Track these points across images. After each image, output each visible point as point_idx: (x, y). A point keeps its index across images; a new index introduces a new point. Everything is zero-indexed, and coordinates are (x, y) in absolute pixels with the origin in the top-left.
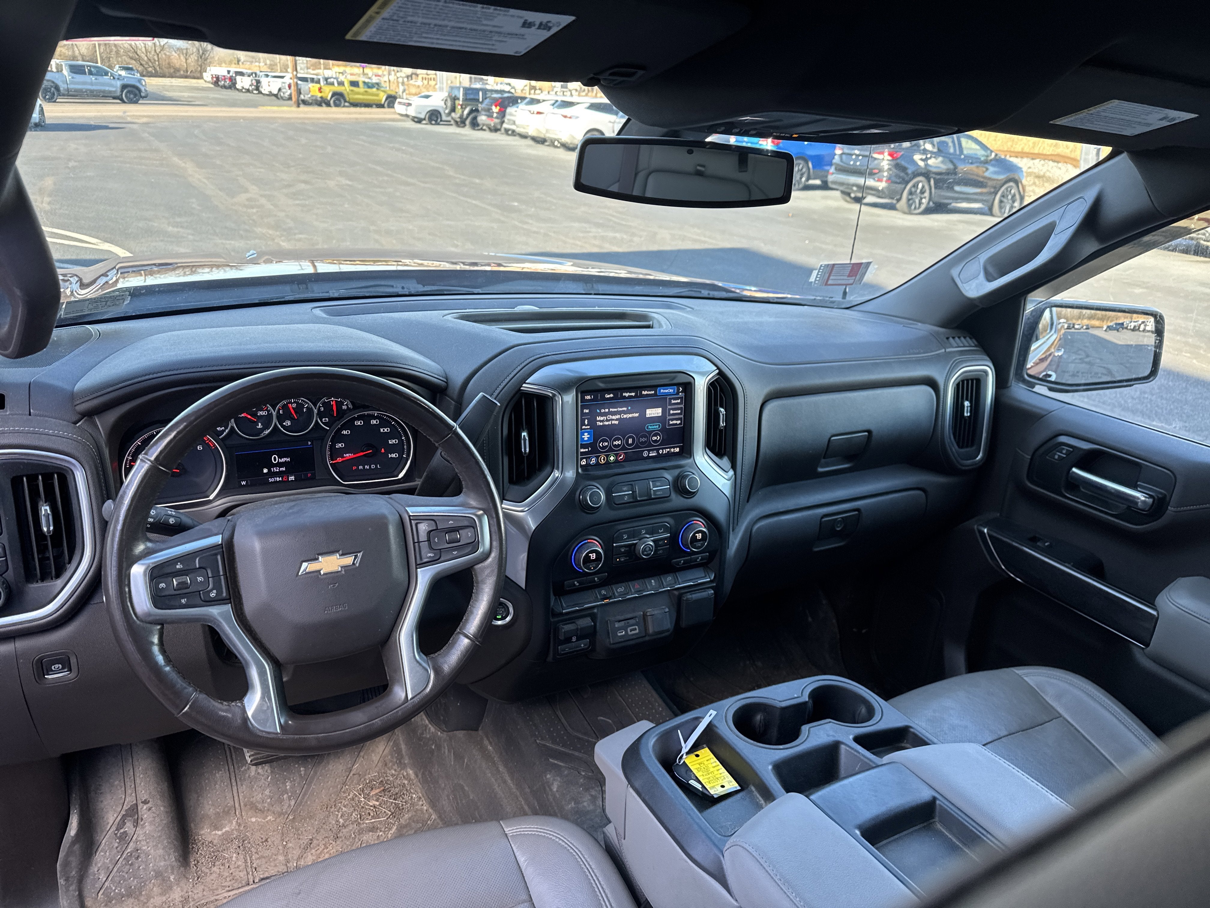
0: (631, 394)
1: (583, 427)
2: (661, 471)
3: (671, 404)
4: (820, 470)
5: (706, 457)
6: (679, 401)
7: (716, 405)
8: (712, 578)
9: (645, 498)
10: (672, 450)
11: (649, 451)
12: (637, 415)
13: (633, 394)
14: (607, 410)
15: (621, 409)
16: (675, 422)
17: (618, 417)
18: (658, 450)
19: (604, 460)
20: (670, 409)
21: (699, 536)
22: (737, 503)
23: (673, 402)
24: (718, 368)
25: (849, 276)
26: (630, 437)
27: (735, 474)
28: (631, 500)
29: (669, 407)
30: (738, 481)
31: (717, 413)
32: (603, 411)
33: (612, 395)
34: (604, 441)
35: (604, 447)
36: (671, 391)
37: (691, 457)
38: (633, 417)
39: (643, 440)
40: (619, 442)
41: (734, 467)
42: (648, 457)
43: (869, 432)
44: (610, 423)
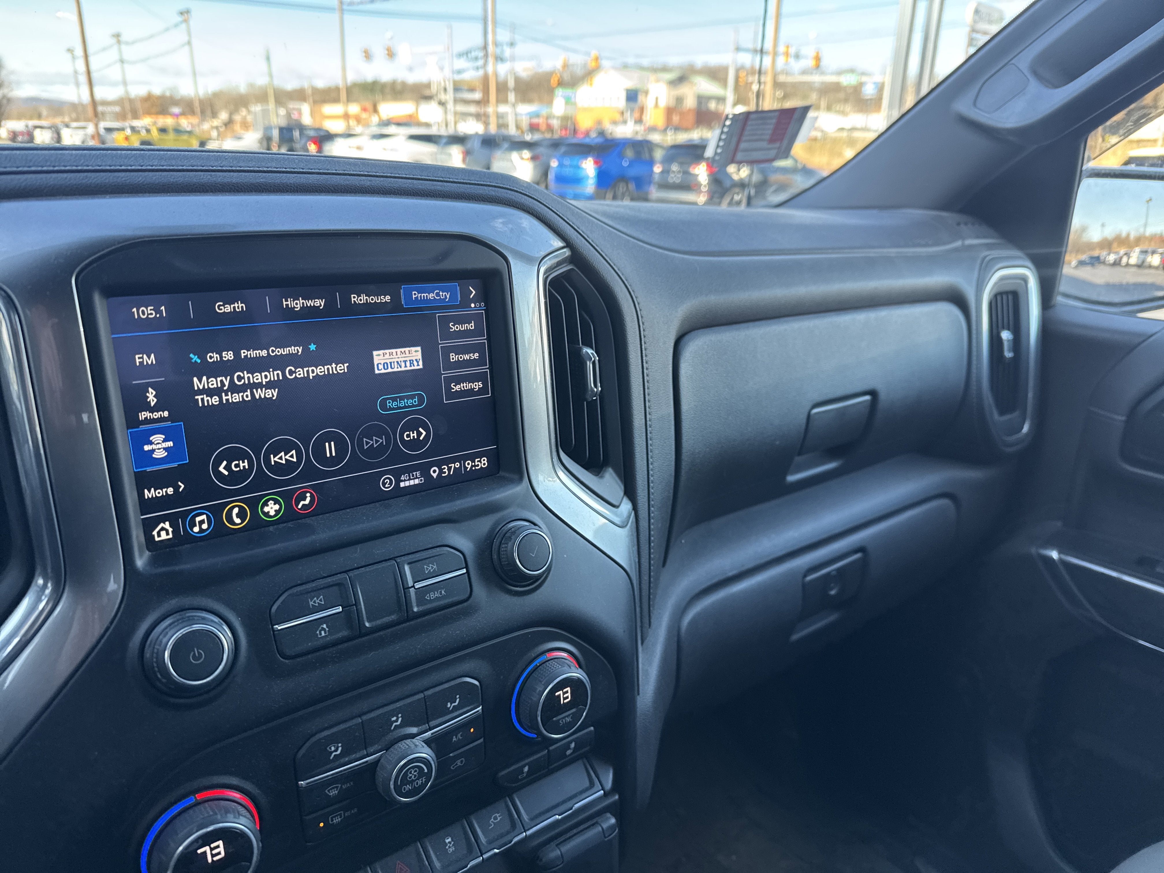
0: (310, 303)
1: (144, 415)
2: (437, 528)
3: (447, 335)
4: (792, 478)
5: (562, 474)
6: (471, 326)
7: (572, 340)
8: (609, 784)
9: (393, 617)
10: (469, 465)
11: (397, 475)
12: (342, 368)
13: (320, 303)
14: (229, 356)
15: (279, 351)
16: (466, 386)
17: (274, 375)
18: (425, 470)
19: (242, 515)
20: (447, 351)
21: (565, 695)
22: (645, 578)
23: (454, 328)
24: (568, 244)
25: (772, 141)
26: (328, 437)
27: (635, 508)
28: (344, 633)
29: (442, 344)
30: (644, 524)
31: (579, 362)
32: (213, 357)
33: (239, 306)
34: (232, 456)
35: (235, 477)
36: (445, 295)
37: (521, 479)
38: (329, 377)
39: (375, 442)
40: (292, 456)
41: (630, 492)
42: (398, 492)
43: (873, 393)
44: (247, 396)
